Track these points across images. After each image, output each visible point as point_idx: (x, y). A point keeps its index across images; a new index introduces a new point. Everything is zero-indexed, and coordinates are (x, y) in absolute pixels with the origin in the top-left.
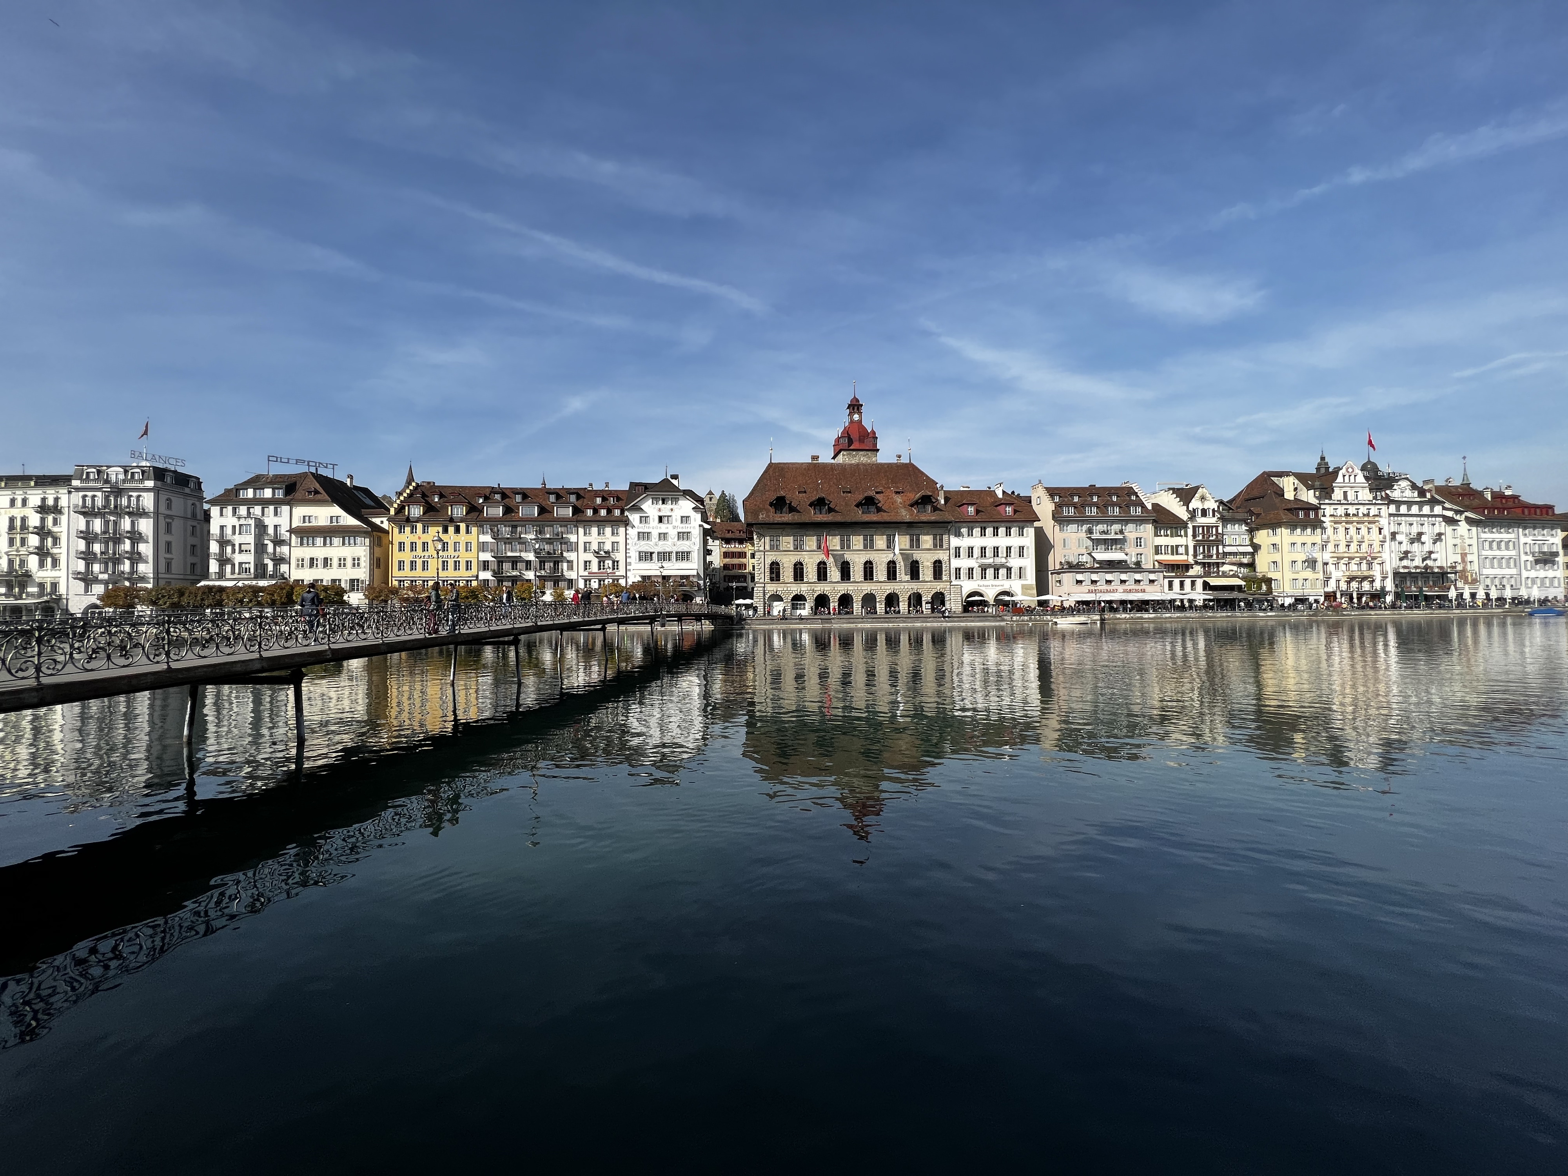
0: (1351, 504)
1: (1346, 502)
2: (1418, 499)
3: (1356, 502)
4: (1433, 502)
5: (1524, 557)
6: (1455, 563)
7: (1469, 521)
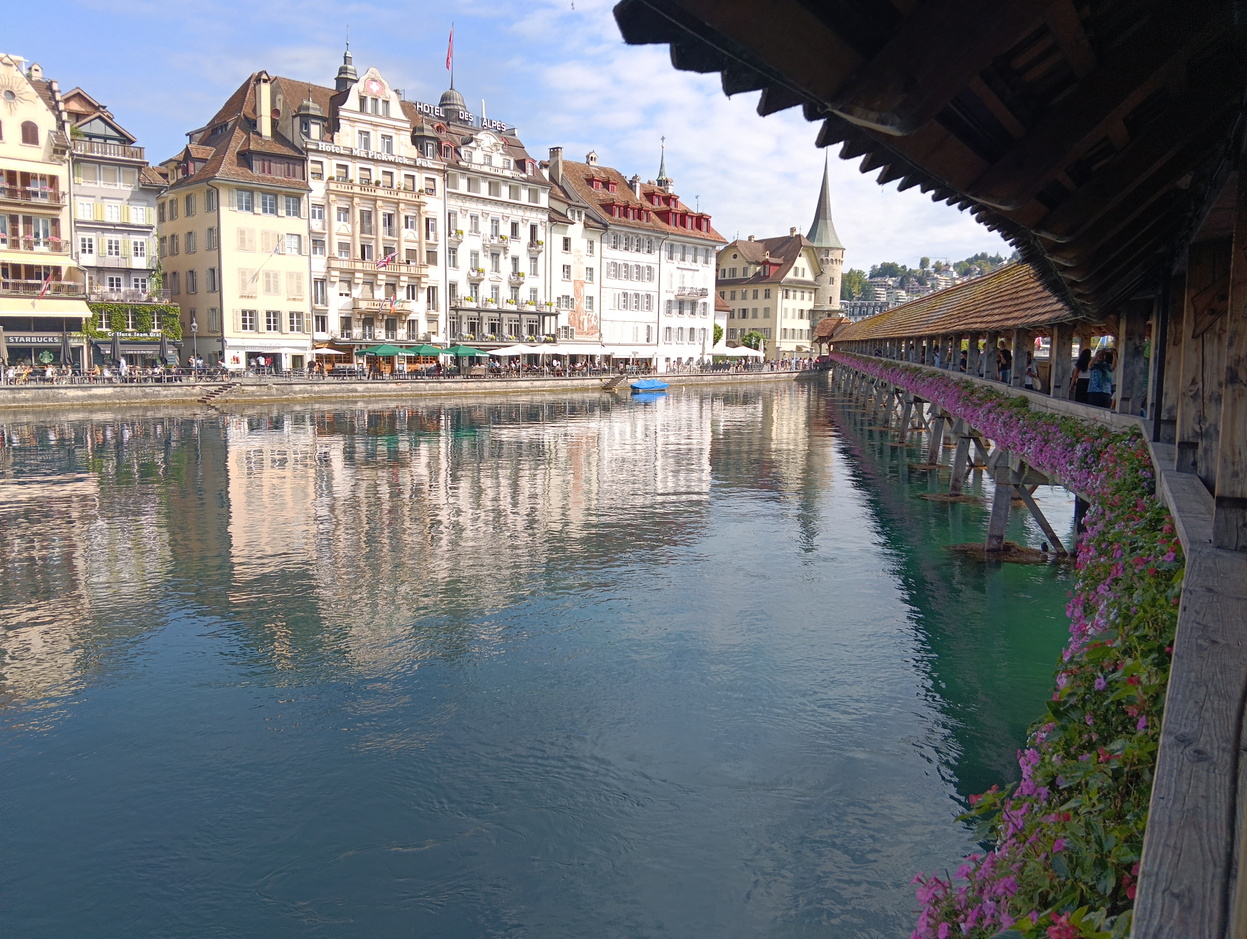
0: (372, 160)
1: (363, 155)
3: (384, 158)
4: (534, 184)
5: (669, 295)
7: (589, 225)
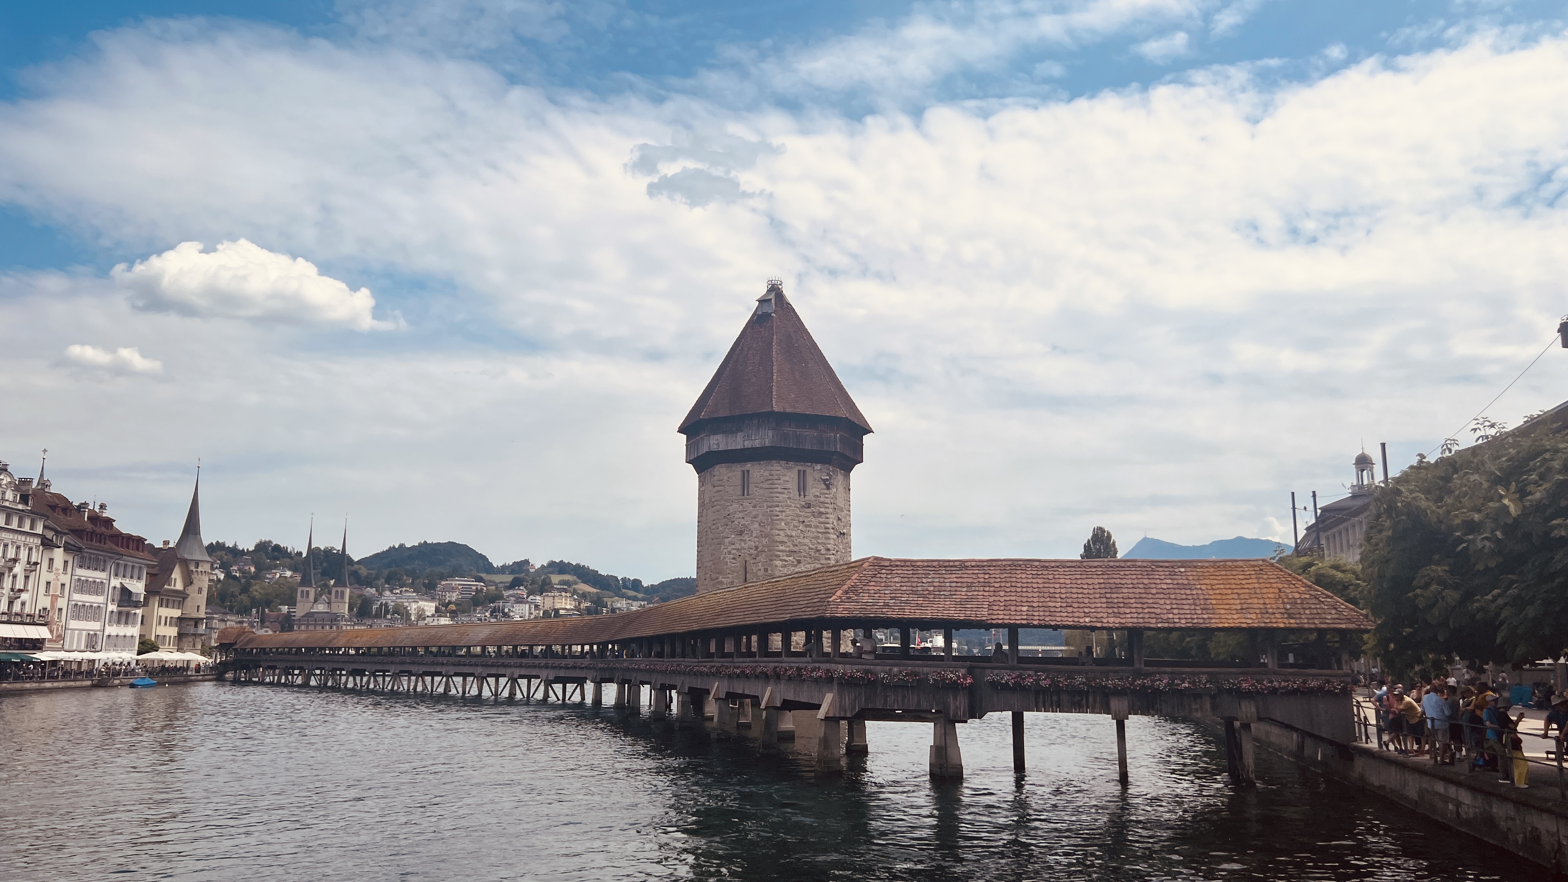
2: (20, 507)
4: (35, 515)
5: (113, 607)
6: (45, 609)
7: (67, 549)
